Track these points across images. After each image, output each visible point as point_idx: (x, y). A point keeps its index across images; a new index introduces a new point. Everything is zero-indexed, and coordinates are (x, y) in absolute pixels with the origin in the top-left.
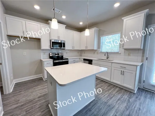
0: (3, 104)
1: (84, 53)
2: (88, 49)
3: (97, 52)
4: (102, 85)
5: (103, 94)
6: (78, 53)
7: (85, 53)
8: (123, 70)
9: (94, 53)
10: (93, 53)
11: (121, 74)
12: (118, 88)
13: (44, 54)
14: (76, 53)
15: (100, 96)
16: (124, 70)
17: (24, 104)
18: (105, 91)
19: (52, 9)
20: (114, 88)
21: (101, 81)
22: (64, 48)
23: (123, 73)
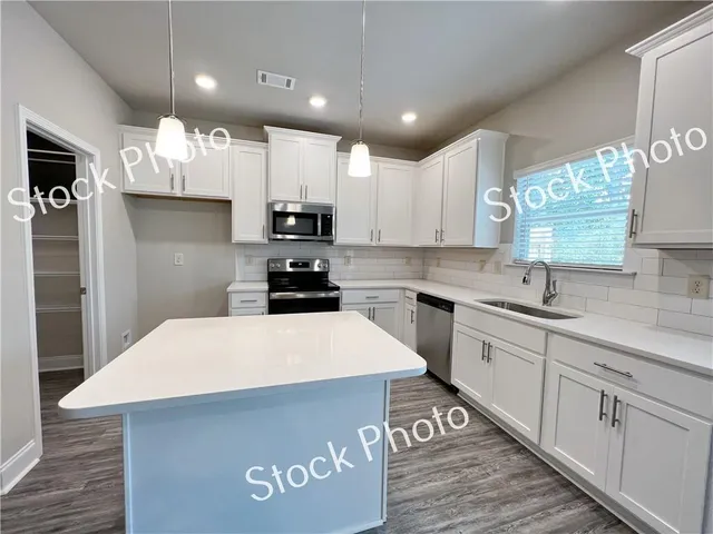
0: (44, 433)
1: (438, 265)
2: (449, 241)
3: (494, 259)
4: (482, 455)
5: (448, 512)
6: (408, 263)
7: (442, 262)
8: (613, 390)
9: (482, 268)
10: (477, 266)
11: (601, 414)
12: (586, 508)
13: (249, 263)
14: (395, 264)
15: (421, 521)
16: (622, 394)
17: (102, 451)
18: (471, 497)
19: (260, 80)
20: (551, 499)
21: (487, 433)
22: (324, 238)
23: (611, 411)
